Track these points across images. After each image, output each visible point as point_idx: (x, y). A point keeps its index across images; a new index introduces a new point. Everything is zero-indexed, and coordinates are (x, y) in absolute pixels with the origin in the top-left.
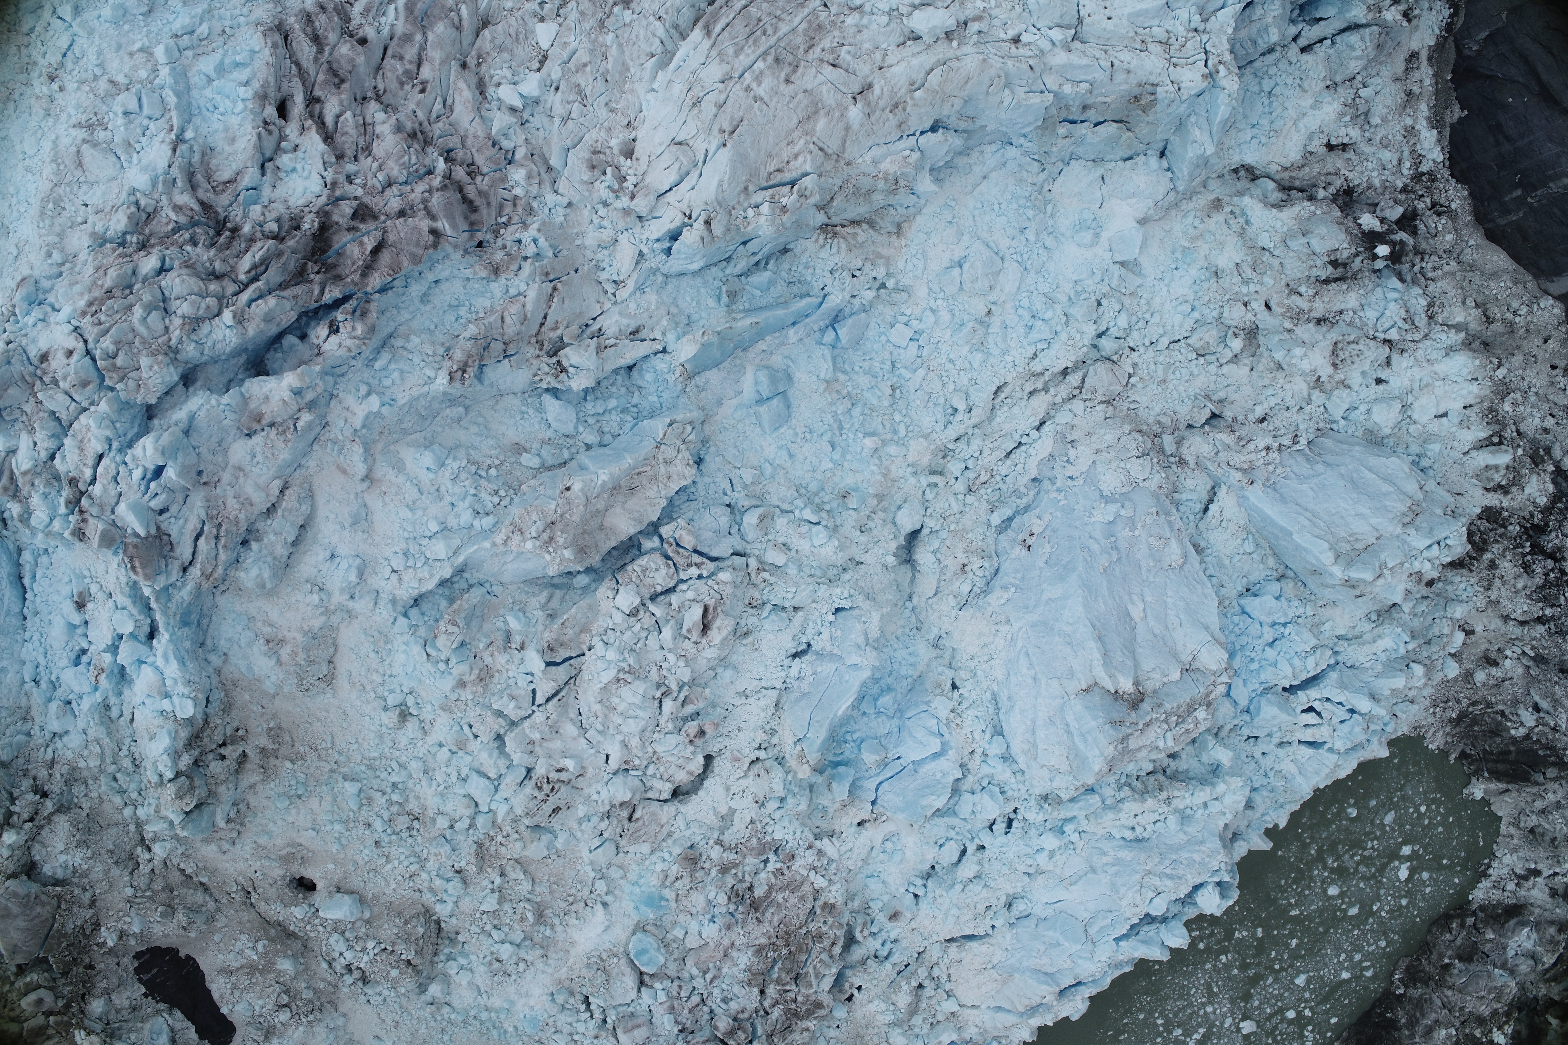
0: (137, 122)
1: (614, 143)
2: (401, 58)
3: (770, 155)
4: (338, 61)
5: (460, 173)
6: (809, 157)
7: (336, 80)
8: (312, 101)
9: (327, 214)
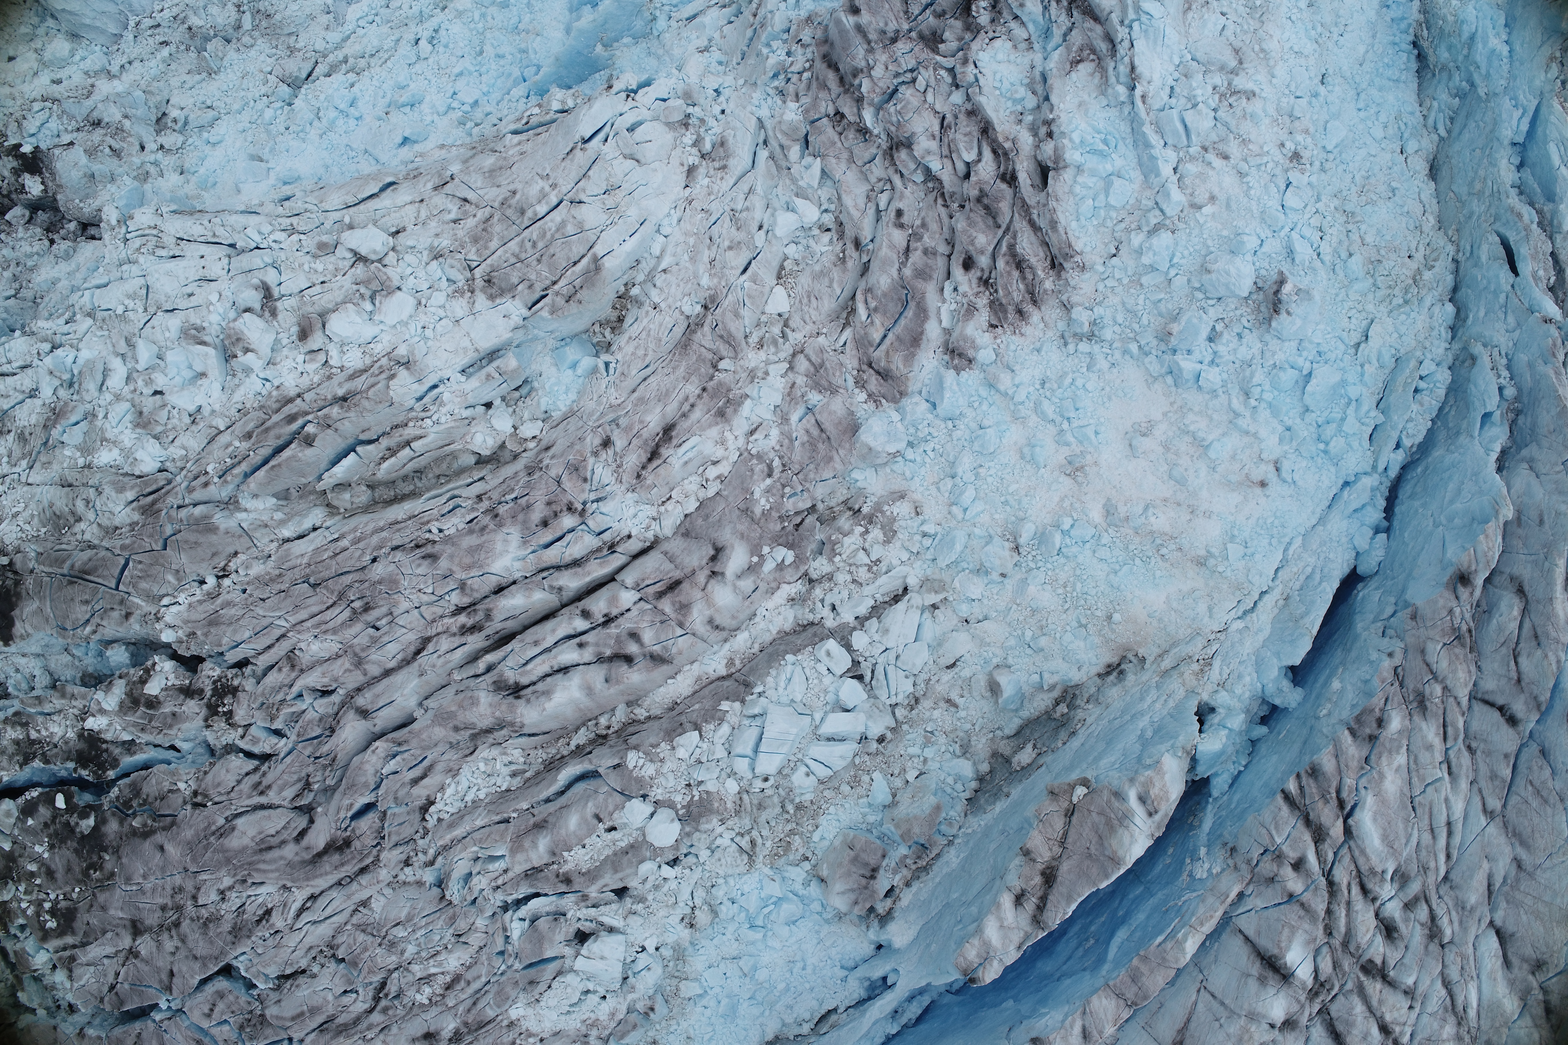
0: (1183, 101)
1: (706, 181)
2: (926, 252)
3: (544, 143)
4: (988, 226)
5: (848, 110)
6: (507, 143)
7: (986, 201)
8: (1010, 178)
9: (968, 28)
